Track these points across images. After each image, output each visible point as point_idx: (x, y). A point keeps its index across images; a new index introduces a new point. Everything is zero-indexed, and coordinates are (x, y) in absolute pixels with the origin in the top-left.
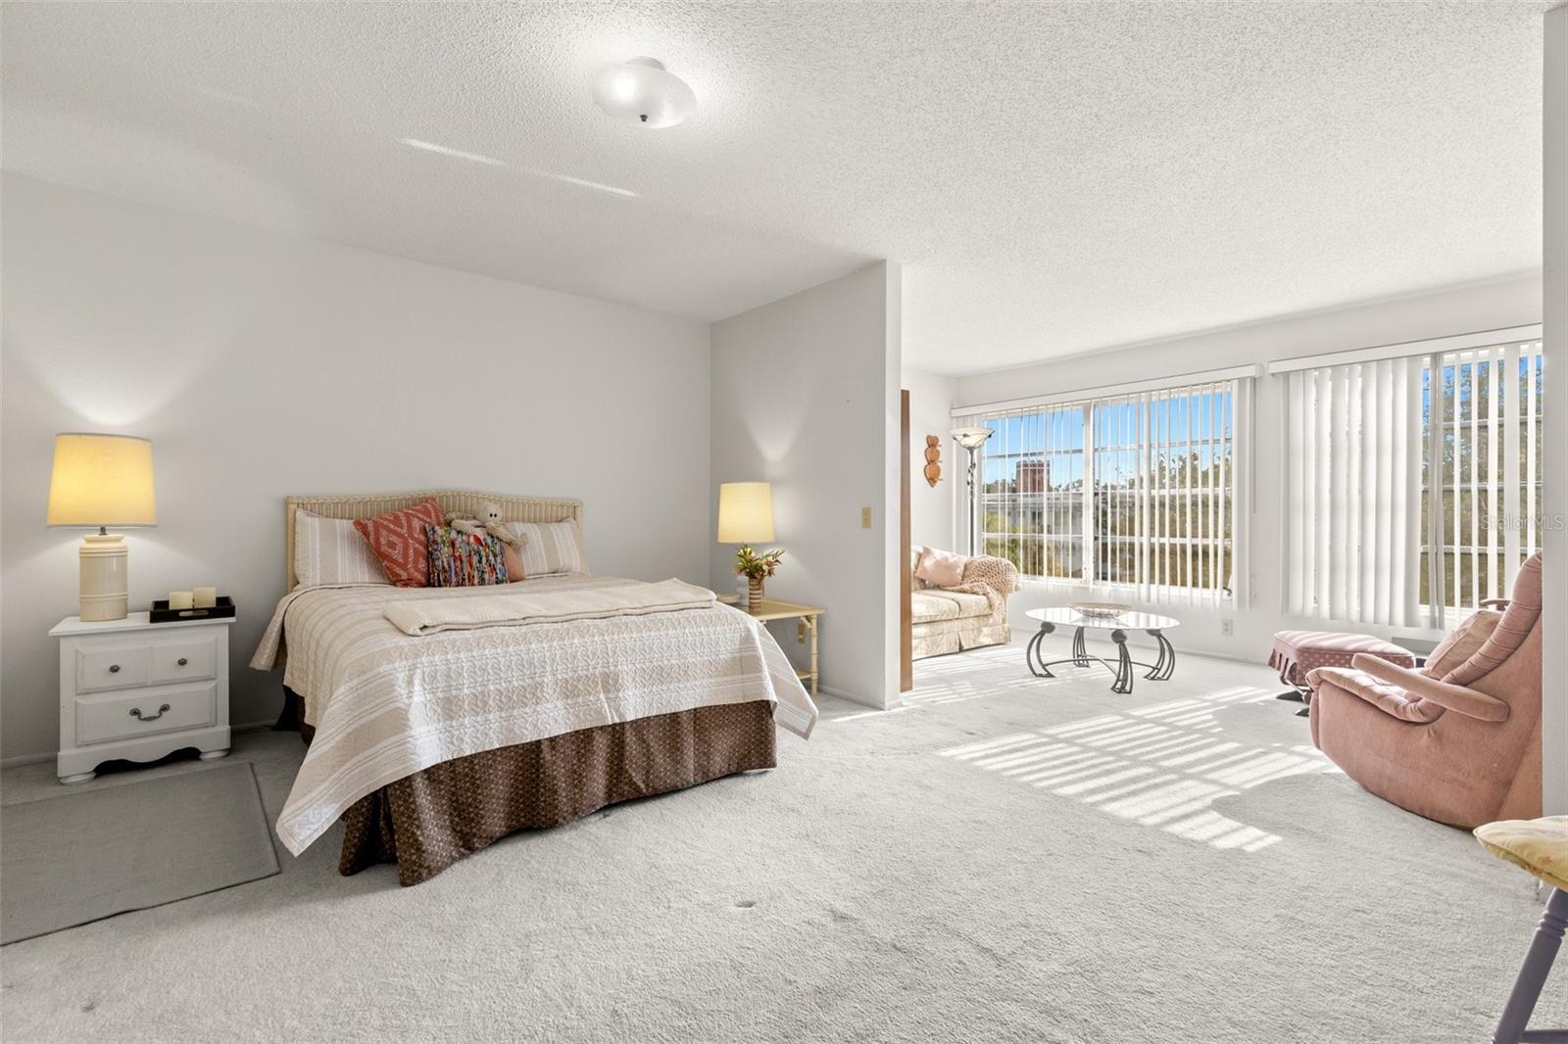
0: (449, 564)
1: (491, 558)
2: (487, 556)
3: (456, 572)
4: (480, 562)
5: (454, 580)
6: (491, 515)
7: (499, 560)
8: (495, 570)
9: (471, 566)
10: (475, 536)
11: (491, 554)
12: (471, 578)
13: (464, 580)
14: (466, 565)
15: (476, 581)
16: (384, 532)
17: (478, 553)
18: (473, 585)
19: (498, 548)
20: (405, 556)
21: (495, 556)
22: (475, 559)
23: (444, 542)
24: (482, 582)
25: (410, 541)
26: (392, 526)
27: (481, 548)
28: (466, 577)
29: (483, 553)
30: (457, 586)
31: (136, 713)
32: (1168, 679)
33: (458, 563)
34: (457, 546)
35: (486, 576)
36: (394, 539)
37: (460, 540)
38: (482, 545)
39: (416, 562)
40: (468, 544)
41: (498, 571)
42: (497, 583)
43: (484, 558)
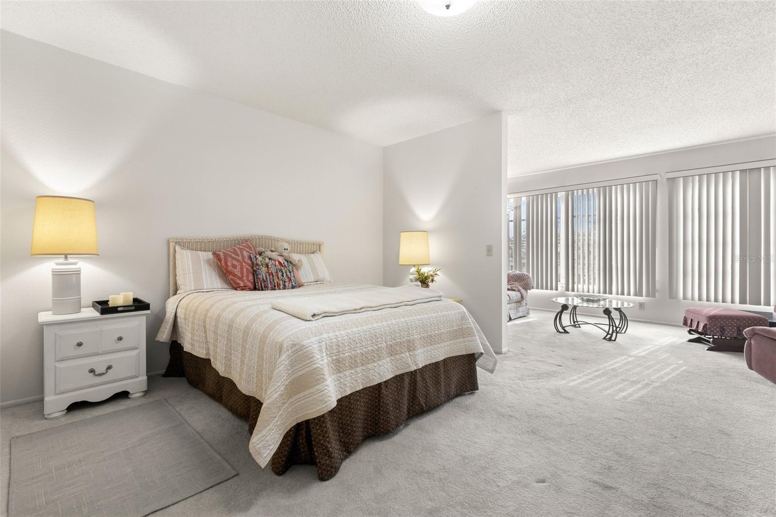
0: (266, 277)
1: (288, 274)
2: (286, 273)
3: (270, 282)
4: (283, 276)
5: (270, 286)
6: (285, 249)
7: (292, 275)
8: (291, 280)
9: (278, 278)
10: (278, 261)
11: (288, 271)
12: (279, 285)
13: (275, 286)
14: (275, 278)
15: (281, 287)
16: (230, 259)
17: (281, 270)
18: (280, 289)
19: (291, 268)
20: (242, 273)
21: (290, 272)
22: (280, 274)
23: (262, 264)
24: (285, 288)
25: (244, 264)
26: (233, 255)
27: (282, 268)
28: (276, 284)
29: (284, 271)
30: (271, 290)
31: (92, 371)
32: (625, 333)
33: (271, 276)
34: (270, 267)
35: (287, 284)
36: (235, 262)
37: (271, 263)
38: (283, 266)
39: (248, 276)
40: (275, 265)
41: (292, 281)
42: (292, 288)
43: (285, 274)
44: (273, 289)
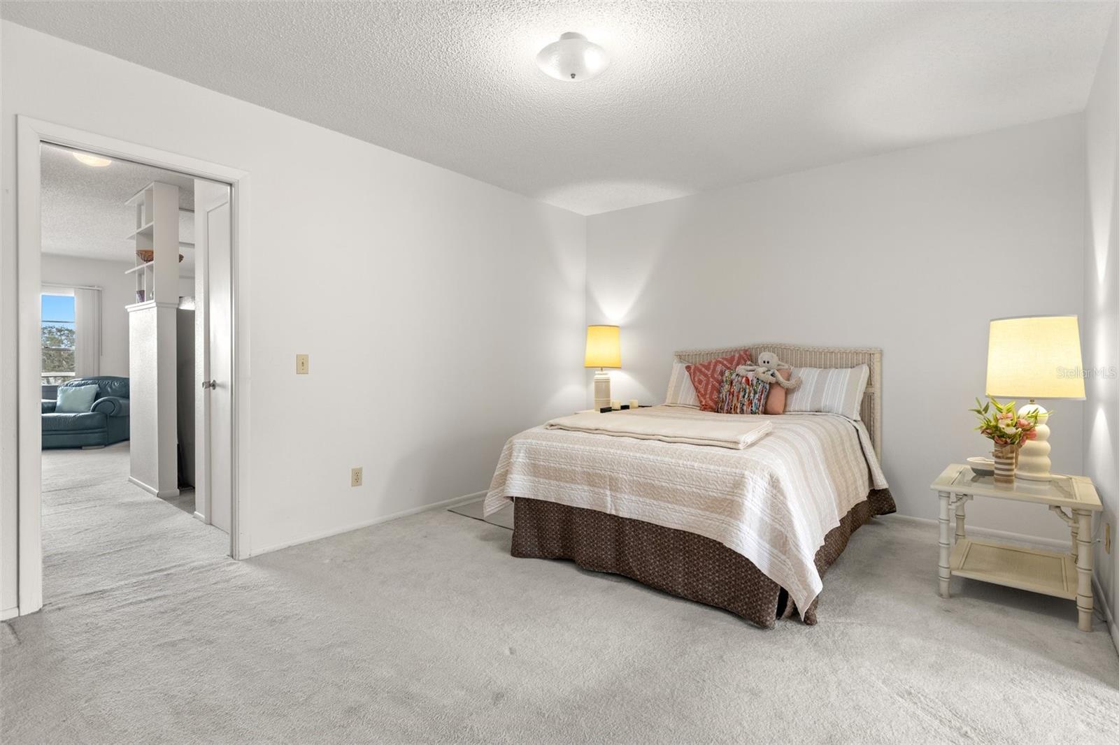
0: (726, 397)
1: (752, 395)
2: (749, 393)
3: (728, 404)
4: (744, 397)
5: (726, 408)
6: (764, 362)
7: (757, 396)
8: (752, 403)
9: (738, 399)
10: (747, 377)
11: (753, 392)
12: (736, 408)
13: (731, 409)
14: (735, 398)
15: (738, 411)
16: (698, 374)
17: (745, 390)
18: (737, 413)
19: (760, 387)
20: (706, 390)
21: (755, 393)
22: (742, 394)
23: (726, 381)
24: (742, 412)
25: (711, 380)
26: (703, 369)
27: (747, 386)
28: (733, 407)
29: (747, 391)
30: (727, 413)
33: (731, 396)
34: (734, 384)
35: (745, 408)
36: (702, 378)
37: (736, 380)
38: (749, 385)
39: (712, 393)
40: (741, 383)
41: (753, 405)
42: (752, 413)
43: (747, 395)
44: (729, 412)
